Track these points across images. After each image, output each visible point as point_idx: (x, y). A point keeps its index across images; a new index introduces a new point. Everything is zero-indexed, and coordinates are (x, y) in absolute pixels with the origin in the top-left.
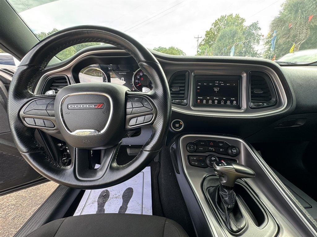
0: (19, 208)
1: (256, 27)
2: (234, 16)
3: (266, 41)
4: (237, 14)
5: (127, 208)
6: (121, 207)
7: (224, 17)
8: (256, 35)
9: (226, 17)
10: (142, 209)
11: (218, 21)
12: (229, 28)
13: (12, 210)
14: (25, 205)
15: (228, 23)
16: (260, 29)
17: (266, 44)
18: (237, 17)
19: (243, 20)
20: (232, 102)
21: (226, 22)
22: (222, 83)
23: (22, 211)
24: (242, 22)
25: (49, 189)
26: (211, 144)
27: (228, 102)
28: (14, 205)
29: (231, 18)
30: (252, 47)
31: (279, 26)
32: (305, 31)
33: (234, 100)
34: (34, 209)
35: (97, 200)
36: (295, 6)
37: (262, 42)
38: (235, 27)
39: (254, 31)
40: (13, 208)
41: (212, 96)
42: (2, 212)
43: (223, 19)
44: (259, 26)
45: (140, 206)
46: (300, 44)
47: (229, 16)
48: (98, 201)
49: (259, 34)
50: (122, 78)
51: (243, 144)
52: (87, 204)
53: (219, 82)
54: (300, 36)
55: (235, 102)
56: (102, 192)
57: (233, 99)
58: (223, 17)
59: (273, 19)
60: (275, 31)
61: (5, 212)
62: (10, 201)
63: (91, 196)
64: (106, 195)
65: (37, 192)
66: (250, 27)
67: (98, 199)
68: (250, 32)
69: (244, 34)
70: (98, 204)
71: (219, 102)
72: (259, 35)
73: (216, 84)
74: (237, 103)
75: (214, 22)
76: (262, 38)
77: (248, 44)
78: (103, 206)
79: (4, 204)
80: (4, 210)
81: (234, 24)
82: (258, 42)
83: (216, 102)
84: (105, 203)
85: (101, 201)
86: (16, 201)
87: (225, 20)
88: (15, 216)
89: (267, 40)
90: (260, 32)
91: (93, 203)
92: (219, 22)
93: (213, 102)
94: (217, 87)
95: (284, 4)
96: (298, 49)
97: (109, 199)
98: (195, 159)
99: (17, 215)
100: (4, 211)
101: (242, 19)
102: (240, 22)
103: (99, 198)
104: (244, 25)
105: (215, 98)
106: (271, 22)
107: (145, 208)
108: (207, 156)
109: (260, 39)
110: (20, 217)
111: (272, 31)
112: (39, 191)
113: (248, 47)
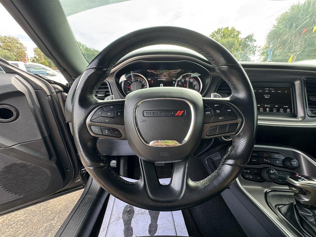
0: (29, 224)
1: (251, 39)
2: (230, 29)
3: (261, 52)
4: (232, 28)
5: (157, 227)
6: (150, 225)
7: (221, 29)
8: (251, 46)
9: (223, 30)
10: (175, 228)
11: (214, 33)
12: (226, 39)
13: (22, 227)
14: (35, 221)
15: (224, 35)
16: (255, 41)
17: (262, 55)
18: (233, 29)
19: (239, 33)
20: (285, 110)
21: (222, 34)
22: (273, 90)
23: (32, 228)
24: (238, 35)
25: (60, 203)
26: (265, 155)
27: (281, 110)
28: (23, 220)
29: (227, 30)
30: (248, 57)
31: (275, 38)
32: (299, 43)
33: (287, 108)
34: (45, 225)
35: (121, 217)
36: (289, 20)
37: (257, 53)
38: (231, 39)
39: (249, 43)
40: (23, 224)
41: (263, 104)
42: (10, 229)
43: (220, 32)
44: (254, 38)
45: (172, 224)
46: (296, 55)
47: (226, 28)
48: (123, 218)
49: (254, 45)
50: (161, 84)
51: (303, 156)
52: (112, 221)
53: (269, 89)
54: (296, 47)
55: (288, 110)
56: (125, 207)
57: (287, 106)
58: (219, 30)
59: (269, 32)
60: (271, 43)
61: (14, 229)
62: (18, 216)
63: (114, 212)
64: (130, 210)
65: (47, 206)
66: (246, 38)
67: (123, 215)
68: (246, 43)
69: (240, 45)
70: (124, 221)
71: (271, 110)
72: (255, 47)
73: (266, 91)
74: (291, 111)
75: (211, 34)
76: (257, 49)
77: (244, 55)
78: (130, 224)
79: (13, 219)
80: (12, 226)
81: (230, 36)
82: (254, 53)
83: (268, 109)
84: (131, 220)
85: (126, 218)
86: (25, 216)
87: (222, 32)
88: (26, 234)
89: (263, 51)
90: (255, 44)
91: (117, 220)
92: (216, 34)
93: (265, 110)
94: (267, 93)
95: (279, 18)
96: (295, 60)
97: (135, 215)
98: (248, 172)
99: (28, 233)
100: (12, 228)
101: (238, 31)
102: (236, 34)
103: (123, 213)
104: (239, 37)
105: (266, 106)
106: (268, 34)
107: (177, 226)
108: (262, 169)
109: (256, 50)
110: (31, 235)
111: (269, 42)
112: (49, 205)
113: (244, 57)
